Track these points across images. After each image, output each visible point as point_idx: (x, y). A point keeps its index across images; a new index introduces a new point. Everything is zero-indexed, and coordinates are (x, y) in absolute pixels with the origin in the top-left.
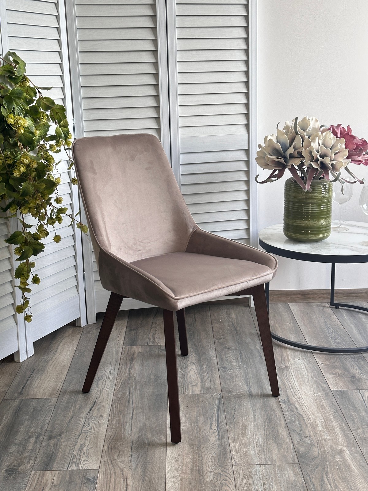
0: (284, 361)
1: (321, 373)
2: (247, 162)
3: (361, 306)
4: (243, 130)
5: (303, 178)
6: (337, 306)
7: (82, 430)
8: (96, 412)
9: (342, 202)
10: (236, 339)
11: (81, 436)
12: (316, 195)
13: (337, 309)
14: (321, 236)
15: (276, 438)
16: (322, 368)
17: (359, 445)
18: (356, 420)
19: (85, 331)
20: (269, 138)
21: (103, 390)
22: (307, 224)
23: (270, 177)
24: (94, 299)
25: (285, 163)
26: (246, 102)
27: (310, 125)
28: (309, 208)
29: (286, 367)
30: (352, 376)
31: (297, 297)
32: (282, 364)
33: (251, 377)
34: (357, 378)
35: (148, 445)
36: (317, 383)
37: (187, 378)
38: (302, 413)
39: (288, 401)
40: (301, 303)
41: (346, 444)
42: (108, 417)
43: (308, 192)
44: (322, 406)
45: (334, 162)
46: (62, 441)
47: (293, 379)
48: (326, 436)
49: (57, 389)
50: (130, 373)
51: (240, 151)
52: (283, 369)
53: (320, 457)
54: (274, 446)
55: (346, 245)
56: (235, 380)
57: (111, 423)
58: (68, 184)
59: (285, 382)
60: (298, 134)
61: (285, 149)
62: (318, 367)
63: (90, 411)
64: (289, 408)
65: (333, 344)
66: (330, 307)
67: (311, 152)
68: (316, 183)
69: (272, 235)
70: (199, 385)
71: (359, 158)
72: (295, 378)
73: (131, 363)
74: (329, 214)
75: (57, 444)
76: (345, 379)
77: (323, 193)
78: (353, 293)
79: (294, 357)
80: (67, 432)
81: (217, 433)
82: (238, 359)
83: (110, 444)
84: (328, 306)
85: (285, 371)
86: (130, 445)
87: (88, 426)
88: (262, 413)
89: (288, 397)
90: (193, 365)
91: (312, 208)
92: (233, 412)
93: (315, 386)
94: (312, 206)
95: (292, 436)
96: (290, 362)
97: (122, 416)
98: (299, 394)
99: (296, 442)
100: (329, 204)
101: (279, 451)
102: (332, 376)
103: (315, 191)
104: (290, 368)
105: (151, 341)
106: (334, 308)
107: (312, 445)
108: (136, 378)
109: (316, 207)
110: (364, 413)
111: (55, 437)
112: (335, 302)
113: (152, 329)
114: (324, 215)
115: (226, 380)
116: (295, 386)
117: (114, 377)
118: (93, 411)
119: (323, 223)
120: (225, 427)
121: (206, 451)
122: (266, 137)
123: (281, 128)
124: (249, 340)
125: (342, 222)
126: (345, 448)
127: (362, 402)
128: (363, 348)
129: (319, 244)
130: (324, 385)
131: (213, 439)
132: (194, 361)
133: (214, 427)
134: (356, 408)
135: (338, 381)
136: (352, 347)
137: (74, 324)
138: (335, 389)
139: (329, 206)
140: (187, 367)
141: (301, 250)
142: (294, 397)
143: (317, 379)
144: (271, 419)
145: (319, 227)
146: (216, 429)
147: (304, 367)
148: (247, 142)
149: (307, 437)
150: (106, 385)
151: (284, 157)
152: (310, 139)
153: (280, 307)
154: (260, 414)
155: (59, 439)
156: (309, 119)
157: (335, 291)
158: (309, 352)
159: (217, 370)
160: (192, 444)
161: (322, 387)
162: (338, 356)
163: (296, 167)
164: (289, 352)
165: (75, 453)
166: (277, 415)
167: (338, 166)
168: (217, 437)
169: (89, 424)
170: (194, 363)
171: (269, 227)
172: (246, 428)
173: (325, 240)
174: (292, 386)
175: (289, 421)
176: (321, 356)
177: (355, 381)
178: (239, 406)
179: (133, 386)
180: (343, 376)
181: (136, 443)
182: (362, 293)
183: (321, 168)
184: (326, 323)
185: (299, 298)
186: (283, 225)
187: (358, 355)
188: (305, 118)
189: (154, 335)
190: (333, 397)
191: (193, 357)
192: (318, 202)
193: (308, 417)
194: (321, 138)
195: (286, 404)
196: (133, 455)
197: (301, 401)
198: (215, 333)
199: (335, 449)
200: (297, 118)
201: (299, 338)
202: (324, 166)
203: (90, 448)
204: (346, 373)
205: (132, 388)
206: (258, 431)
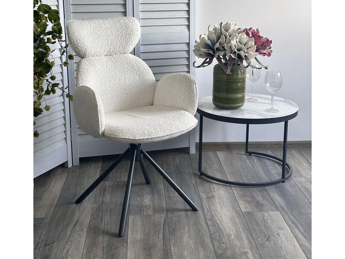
0: (211, 192)
1: (236, 200)
2: (188, 52)
3: (266, 154)
4: (185, 29)
5: (226, 64)
6: (250, 154)
7: (68, 240)
8: (78, 227)
9: (254, 81)
10: (178, 177)
11: (68, 243)
12: (235, 77)
13: (250, 156)
14: (238, 105)
15: (203, 244)
16: (237, 197)
17: (258, 248)
18: (257, 232)
19: (71, 170)
20: (203, 36)
21: (83, 211)
22: (228, 96)
23: (203, 64)
24: (78, 148)
25: (214, 54)
26: (188, 9)
27: (231, 28)
28: (230, 86)
29: (213, 196)
30: (257, 202)
31: (223, 147)
32: (210, 194)
34: (260, 203)
35: (114, 250)
36: (233, 206)
37: (143, 204)
38: (221, 227)
39: (212, 219)
40: (225, 151)
41: (250, 248)
42: (87, 231)
43: (228, 75)
44: (236, 222)
45: (246, 54)
46: (54, 247)
47: (217, 204)
48: (237, 243)
49: (51, 212)
50: (103, 201)
51: (183, 44)
52: (210, 198)
53: (232, 256)
54: (201, 249)
55: (255, 112)
56: (177, 205)
57: (89, 235)
58: (60, 65)
59: (211, 207)
60: (223, 34)
61: (214, 44)
62: (235, 196)
63: (74, 227)
64: (213, 224)
65: (246, 180)
66: (245, 155)
67: (231, 47)
68: (235, 68)
69: (205, 103)
70: (151, 209)
71: (264, 52)
73: (104, 193)
74: (244, 89)
75: (51, 249)
76: (252, 204)
77: (239, 75)
78: (261, 144)
79: (218, 189)
80: (58, 241)
81: (162, 241)
83: (88, 249)
84: (244, 154)
86: (102, 249)
87: (73, 237)
88: (194, 227)
89: (212, 217)
90: (147, 195)
91: (232, 86)
92: (174, 227)
93: (231, 209)
94: (232, 84)
95: (213, 243)
96: (215, 192)
97: (97, 230)
98: (220, 214)
99: (216, 247)
100: (244, 83)
101: (204, 253)
102: (243, 202)
103: (233, 74)
104: (215, 197)
105: (118, 178)
106: (248, 155)
107: (227, 249)
108: (107, 204)
109: (235, 85)
110: (263, 227)
111: (49, 244)
112: (249, 150)
113: (119, 170)
114: (240, 90)
115: (170, 205)
116: (218, 209)
117: (92, 203)
118: (77, 227)
119: (239, 96)
120: (168, 237)
121: (154, 253)
122: (201, 36)
123: (211, 29)
124: (187, 177)
125: (253, 95)
126: (249, 251)
127: (262, 219)
128: (266, 182)
129: (237, 110)
130: (238, 209)
131: (160, 245)
132: (148, 192)
133: (161, 237)
134: (258, 223)
135: (247, 205)
136: (258, 182)
137: (63, 166)
138: (245, 210)
139: (244, 84)
140: (143, 196)
141: (224, 114)
142: (216, 216)
143: (233, 204)
144: (200, 231)
145: (236, 99)
146: (162, 238)
147: (225, 196)
148: (188, 38)
149: (224, 243)
150: (86, 209)
151: (213, 50)
152: (230, 38)
153: (211, 154)
154: (193, 228)
155: (52, 246)
156: (230, 24)
157: (249, 143)
158: (229, 186)
159: (165, 198)
160: (145, 249)
161: (236, 209)
162: (248, 188)
163: (221, 57)
164: (215, 186)
165: (64, 255)
166: (204, 229)
167: (249, 57)
168: (163, 243)
169: (73, 236)
170: (148, 194)
171: (203, 98)
172: (183, 238)
173: (241, 108)
174: (215, 209)
175: (212, 232)
176: (236, 188)
177: (259, 206)
178: (179, 223)
179: (105, 209)
180: (251, 202)
181: (106, 248)
182: (267, 144)
183: (238, 58)
184: (242, 166)
185: (224, 147)
186: (212, 97)
187: (262, 188)
188: (228, 23)
189: (120, 173)
190: (243, 216)
191: (148, 190)
192: (236, 81)
193: (225, 230)
194: (238, 37)
195: (211, 221)
196: (104, 256)
197: (221, 219)
199: (242, 251)
200: (222, 23)
201: (222, 176)
202: (239, 57)
203: (74, 252)
204: (253, 200)
205: (104, 211)
206: (191, 239)
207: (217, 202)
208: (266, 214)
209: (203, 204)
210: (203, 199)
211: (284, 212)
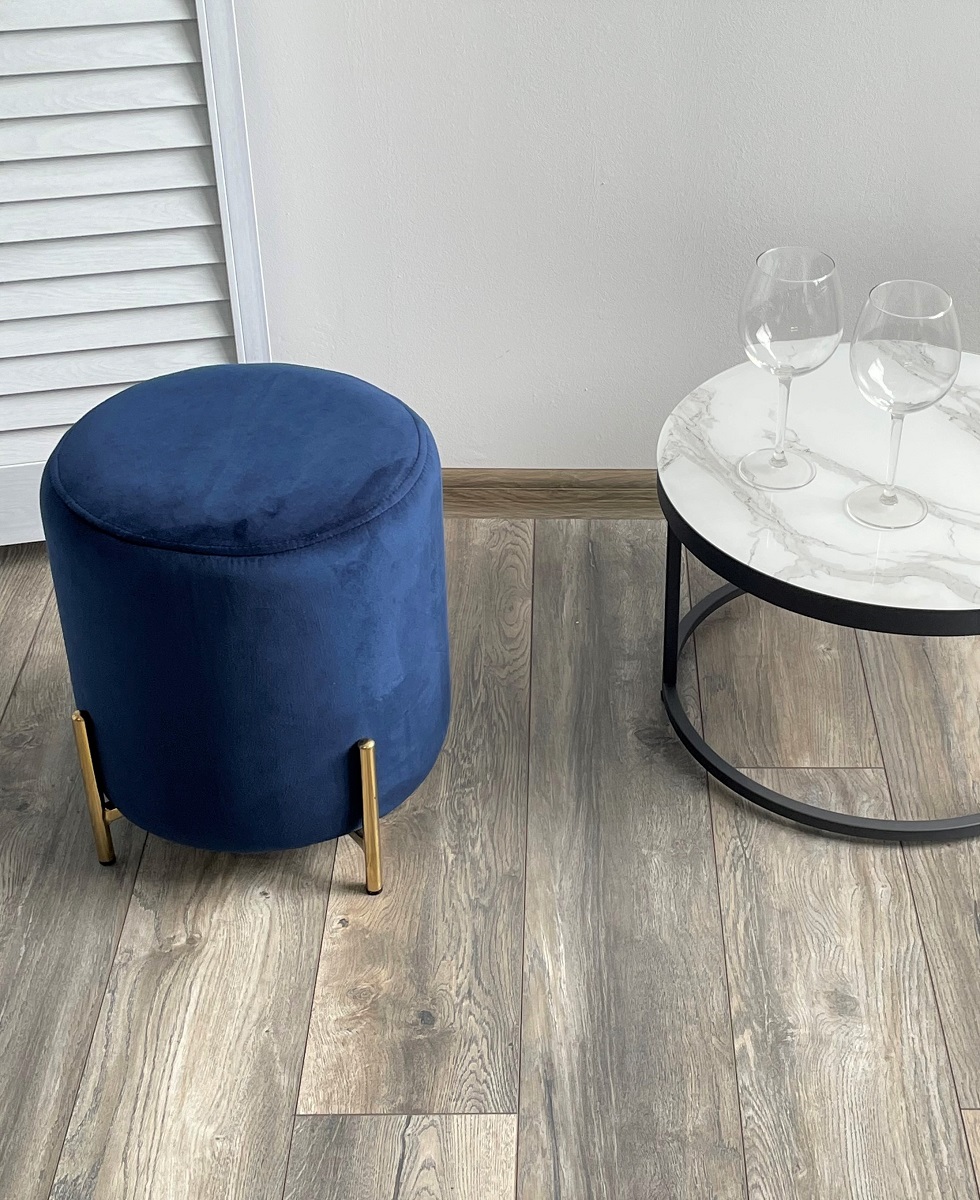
0: (201, 900)
1: (309, 991)
16: (328, 955)
29: (192, 941)
30: (423, 1014)
32: (185, 917)
33: (17, 1013)
34: (437, 1024)
36: (263, 1060)
47: (182, 1028)
52: (172, 956)
59: (135, 1052)
62: (316, 949)
72: (190, 1026)
76: (388, 1035)
82: (24, 879)
85: (171, 973)
89: (99, 1160)
93: (244, 1085)
96: (222, 906)
98: (157, 1137)
102: (344, 1012)
104: (200, 951)
116: (165, 1081)
130: (284, 1080)
135: (352, 1048)
138: (318, 1103)
142: (125, 1160)
143: (276, 1032)
147: (264, 939)
161: (272, 1085)
174: (149, 1087)
177: (419, 1053)
180: (388, 1010)
190: (283, 1167)
197: (140, 1189)
198: (18, 701)
204: (409, 992)
207: (191, 1009)
208: (429, 1150)
209: (101, 1028)
210: (123, 973)
211: (543, 1128)
